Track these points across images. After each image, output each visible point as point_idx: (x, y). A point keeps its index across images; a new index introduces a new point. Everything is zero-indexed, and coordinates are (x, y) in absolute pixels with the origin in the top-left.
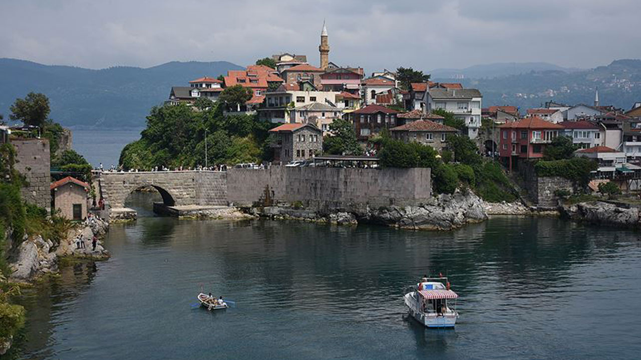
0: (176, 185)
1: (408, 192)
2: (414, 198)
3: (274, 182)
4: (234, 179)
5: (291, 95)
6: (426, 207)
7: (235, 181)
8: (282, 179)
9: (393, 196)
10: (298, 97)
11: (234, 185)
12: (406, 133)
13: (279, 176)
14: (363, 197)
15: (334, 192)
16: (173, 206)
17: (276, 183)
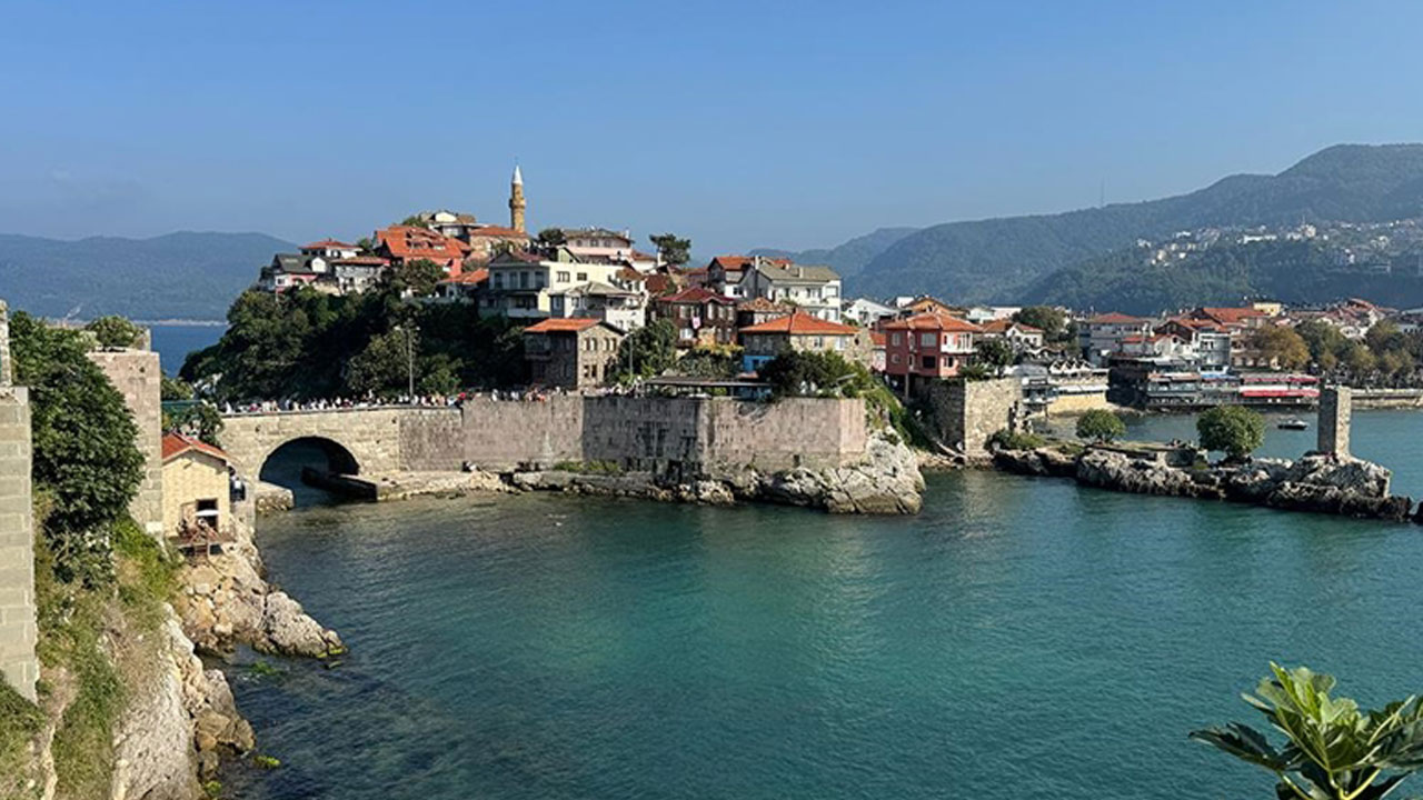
0: (362, 433)
1: (827, 443)
2: (838, 454)
3: (559, 425)
4: (479, 421)
5: (547, 268)
6: (861, 468)
7: (481, 425)
8: (575, 420)
9: (799, 450)
10: (559, 273)
11: (479, 431)
12: (781, 337)
13: (569, 415)
14: (744, 452)
15: (688, 444)
16: (356, 474)
17: (564, 427)
